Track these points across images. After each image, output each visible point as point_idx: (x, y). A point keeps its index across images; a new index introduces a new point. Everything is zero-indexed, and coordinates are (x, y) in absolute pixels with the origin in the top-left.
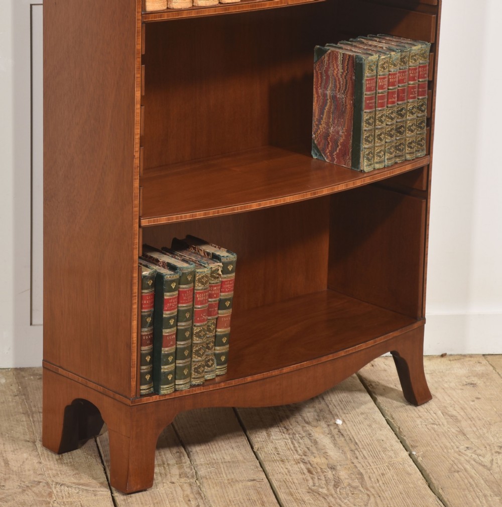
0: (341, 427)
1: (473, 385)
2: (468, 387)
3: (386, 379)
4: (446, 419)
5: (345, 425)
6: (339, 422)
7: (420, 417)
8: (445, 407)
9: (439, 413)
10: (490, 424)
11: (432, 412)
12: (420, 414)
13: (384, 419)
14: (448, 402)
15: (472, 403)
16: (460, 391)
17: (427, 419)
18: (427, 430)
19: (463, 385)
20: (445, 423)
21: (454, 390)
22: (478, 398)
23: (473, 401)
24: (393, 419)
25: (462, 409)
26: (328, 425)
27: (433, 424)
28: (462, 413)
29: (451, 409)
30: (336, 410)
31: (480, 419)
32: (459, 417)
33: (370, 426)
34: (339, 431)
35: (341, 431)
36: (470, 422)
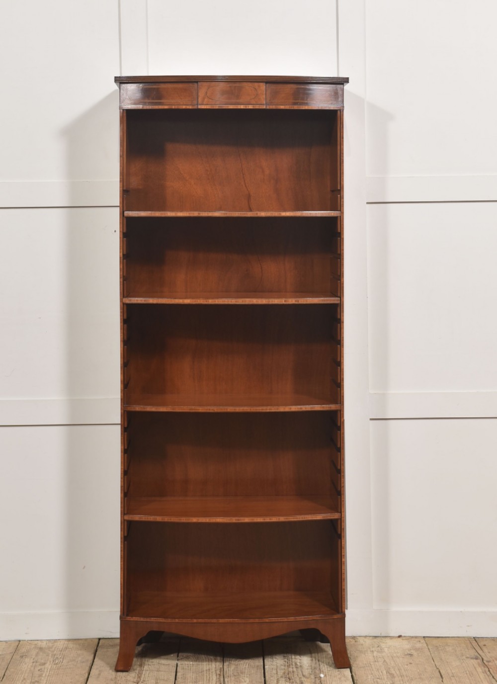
0: (322, 679)
1: (411, 655)
2: (407, 656)
3: (361, 649)
4: (387, 676)
5: (325, 678)
6: (322, 675)
7: (372, 674)
8: (389, 668)
9: (385, 672)
10: (412, 680)
11: (380, 671)
12: (372, 672)
13: (350, 674)
14: (392, 665)
15: (406, 666)
16: (401, 659)
17: (376, 676)
18: (373, 682)
19: (405, 655)
20: (385, 678)
21: (399, 658)
22: (411, 663)
23: (407, 665)
24: (355, 674)
25: (399, 669)
26: (315, 678)
27: (378, 679)
28: (398, 673)
29: (392, 670)
30: (324, 668)
31: (407, 677)
32: (395, 675)
33: (340, 679)
34: (321, 682)
35: (322, 682)
36: (400, 678)
